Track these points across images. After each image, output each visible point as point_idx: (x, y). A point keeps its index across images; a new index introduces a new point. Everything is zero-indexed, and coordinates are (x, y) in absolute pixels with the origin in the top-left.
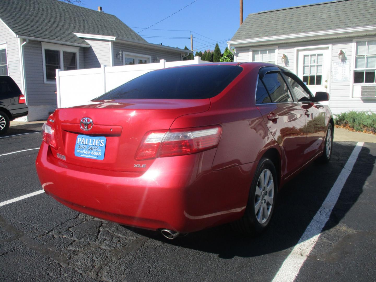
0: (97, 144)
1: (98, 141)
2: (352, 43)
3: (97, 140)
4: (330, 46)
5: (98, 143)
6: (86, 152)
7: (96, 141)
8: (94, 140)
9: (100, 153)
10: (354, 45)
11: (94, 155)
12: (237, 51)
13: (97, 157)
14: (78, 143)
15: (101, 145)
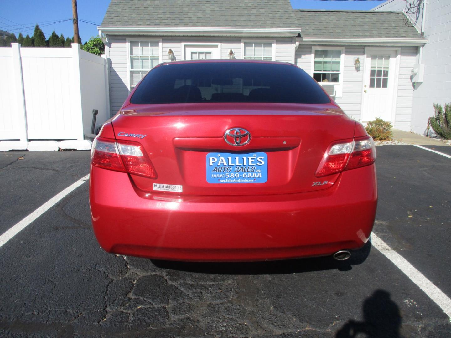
0: (252, 163)
1: (252, 158)
2: (240, 43)
3: (250, 158)
4: (219, 44)
5: (252, 161)
6: (232, 175)
7: (248, 159)
8: (245, 158)
9: (260, 174)
10: (242, 45)
11: (248, 178)
12: (109, 40)
13: (255, 180)
14: (211, 164)
15: (258, 164)
